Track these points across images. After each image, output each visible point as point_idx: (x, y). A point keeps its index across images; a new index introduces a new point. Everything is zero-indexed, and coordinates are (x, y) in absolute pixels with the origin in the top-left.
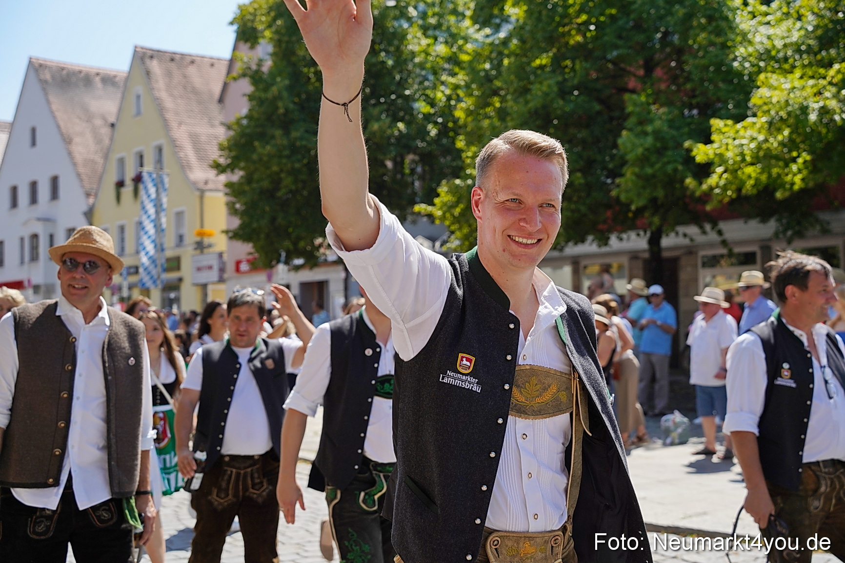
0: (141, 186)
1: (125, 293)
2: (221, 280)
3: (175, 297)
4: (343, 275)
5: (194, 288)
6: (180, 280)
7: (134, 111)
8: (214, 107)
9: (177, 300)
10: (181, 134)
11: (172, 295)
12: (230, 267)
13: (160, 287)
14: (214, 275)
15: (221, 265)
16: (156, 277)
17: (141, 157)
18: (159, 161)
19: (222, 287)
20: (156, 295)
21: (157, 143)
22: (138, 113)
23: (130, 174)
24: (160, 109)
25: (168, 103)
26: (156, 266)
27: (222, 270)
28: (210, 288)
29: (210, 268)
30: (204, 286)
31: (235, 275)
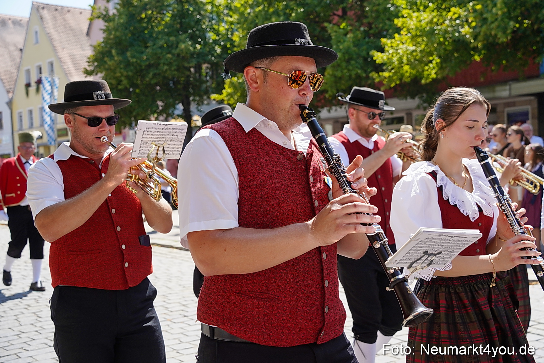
0: (41, 86)
7: (34, 41)
8: (84, 38)
10: (64, 55)
17: (40, 69)
18: (52, 71)
21: (50, 60)
22: (37, 42)
23: (34, 79)
24: (51, 40)
25: (55, 36)
26: (54, 132)
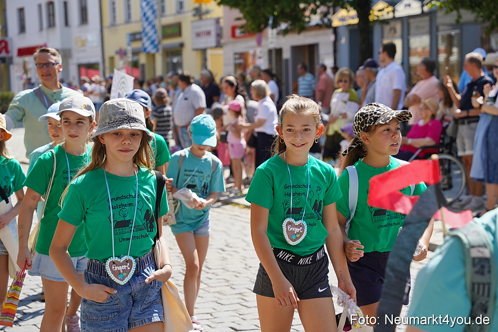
1: (130, 58)
2: (219, 45)
3: (178, 62)
4: (332, 38)
5: (195, 53)
6: (182, 45)
9: (179, 65)
11: (175, 60)
12: (227, 33)
13: (161, 52)
14: (212, 41)
15: (218, 31)
16: (156, 42)
19: (220, 51)
20: (159, 59)
27: (219, 36)
28: (209, 52)
29: (208, 33)
30: (204, 51)
31: (232, 40)
